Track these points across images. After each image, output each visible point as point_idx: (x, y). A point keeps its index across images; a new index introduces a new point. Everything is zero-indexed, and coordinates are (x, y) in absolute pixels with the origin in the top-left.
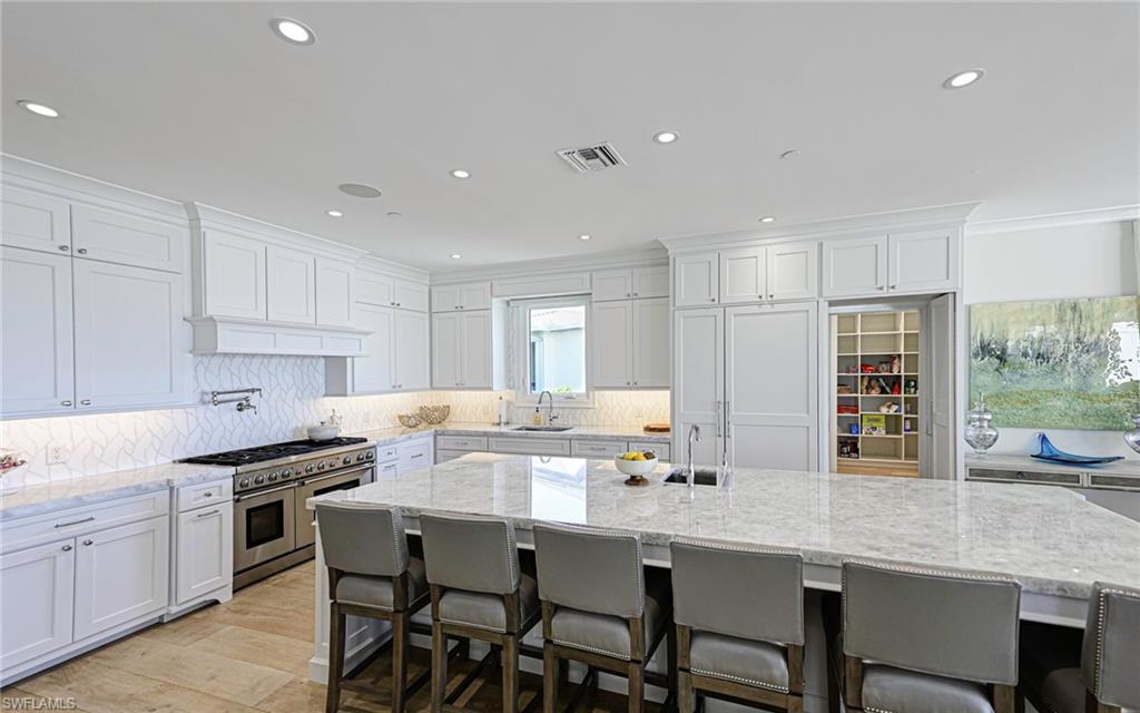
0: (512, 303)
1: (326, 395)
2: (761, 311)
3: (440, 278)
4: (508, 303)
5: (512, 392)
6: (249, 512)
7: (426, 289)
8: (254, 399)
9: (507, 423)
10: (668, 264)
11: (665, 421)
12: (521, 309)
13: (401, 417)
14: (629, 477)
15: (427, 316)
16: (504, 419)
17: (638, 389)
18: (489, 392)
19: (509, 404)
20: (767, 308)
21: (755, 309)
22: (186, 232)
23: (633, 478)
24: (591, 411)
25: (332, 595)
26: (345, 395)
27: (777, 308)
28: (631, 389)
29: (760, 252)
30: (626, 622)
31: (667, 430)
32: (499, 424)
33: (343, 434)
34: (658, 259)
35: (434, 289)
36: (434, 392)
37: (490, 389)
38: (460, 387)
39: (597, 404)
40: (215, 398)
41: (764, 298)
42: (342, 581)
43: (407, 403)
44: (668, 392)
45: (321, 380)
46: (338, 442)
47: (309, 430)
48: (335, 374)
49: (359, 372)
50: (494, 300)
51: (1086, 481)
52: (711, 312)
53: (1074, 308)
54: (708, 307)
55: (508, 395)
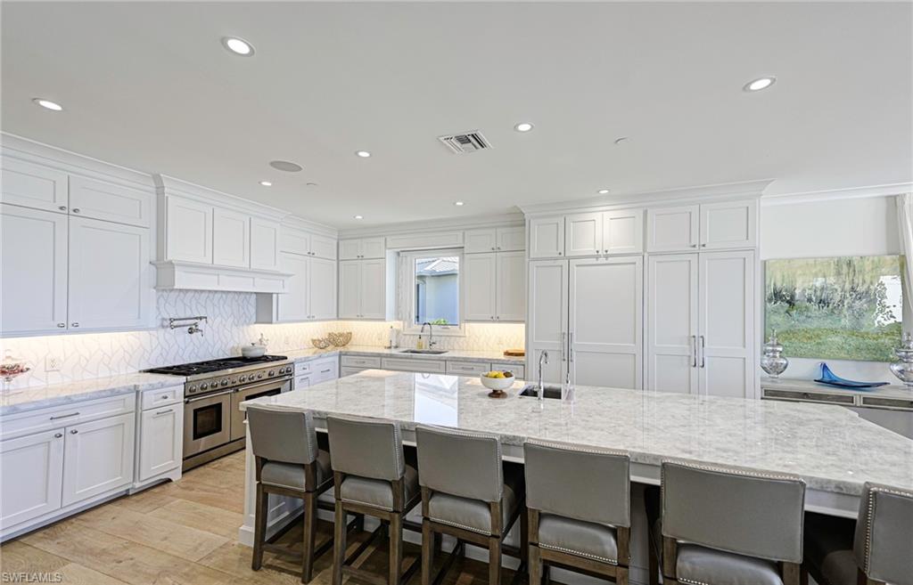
0: (401, 255)
1: (255, 323)
2: (599, 262)
3: (344, 235)
4: (398, 253)
5: (401, 323)
6: (196, 411)
7: (335, 242)
8: (201, 324)
9: (396, 347)
10: (524, 225)
11: (521, 348)
12: (409, 258)
13: (314, 341)
14: (491, 391)
15: (335, 263)
16: (394, 344)
17: (500, 322)
18: (383, 323)
19: (398, 332)
20: (602, 260)
21: (593, 261)
22: (154, 196)
23: (495, 391)
24: (462, 339)
25: (258, 478)
26: (271, 323)
27: (611, 260)
28: (494, 322)
29: (597, 216)
30: (488, 505)
31: (522, 355)
32: (390, 347)
33: (269, 353)
34: (517, 221)
35: (341, 243)
36: (339, 322)
37: (384, 320)
38: (361, 318)
39: (467, 334)
40: (172, 323)
41: (600, 253)
42: (266, 467)
43: (319, 329)
44: (523, 325)
45: (253, 310)
46: (265, 359)
47: (243, 350)
48: (264, 306)
49: (282, 305)
50: (387, 251)
51: (859, 402)
52: (559, 262)
53: (849, 264)
54: (556, 259)
55: (398, 325)
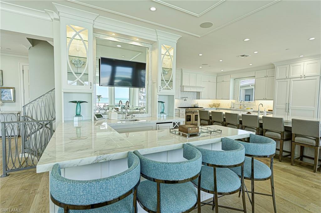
0: (236, 79)
1: (197, 99)
3: (218, 75)
4: (235, 79)
5: (235, 100)
7: (216, 77)
8: (187, 99)
9: (233, 108)
10: (274, 68)
12: (238, 81)
13: (209, 105)
15: (216, 83)
16: (232, 107)
17: (267, 100)
18: (229, 100)
19: (234, 103)
20: (303, 79)
21: (299, 79)
24: (255, 106)
25: (200, 122)
26: (200, 99)
27: (306, 78)
28: (264, 100)
29: (302, 64)
31: (272, 111)
32: (231, 108)
33: (199, 107)
34: (272, 67)
35: (218, 77)
36: (217, 100)
37: (229, 99)
38: (222, 99)
39: (256, 104)
40: (182, 98)
41: (302, 76)
42: (202, 121)
43: (211, 102)
44: (273, 101)
45: (196, 96)
47: (194, 105)
48: (198, 95)
49: (202, 95)
50: (231, 79)
52: (286, 80)
54: (285, 79)
55: (234, 101)
